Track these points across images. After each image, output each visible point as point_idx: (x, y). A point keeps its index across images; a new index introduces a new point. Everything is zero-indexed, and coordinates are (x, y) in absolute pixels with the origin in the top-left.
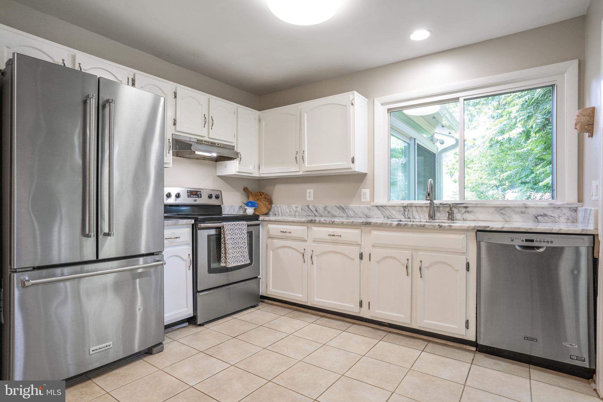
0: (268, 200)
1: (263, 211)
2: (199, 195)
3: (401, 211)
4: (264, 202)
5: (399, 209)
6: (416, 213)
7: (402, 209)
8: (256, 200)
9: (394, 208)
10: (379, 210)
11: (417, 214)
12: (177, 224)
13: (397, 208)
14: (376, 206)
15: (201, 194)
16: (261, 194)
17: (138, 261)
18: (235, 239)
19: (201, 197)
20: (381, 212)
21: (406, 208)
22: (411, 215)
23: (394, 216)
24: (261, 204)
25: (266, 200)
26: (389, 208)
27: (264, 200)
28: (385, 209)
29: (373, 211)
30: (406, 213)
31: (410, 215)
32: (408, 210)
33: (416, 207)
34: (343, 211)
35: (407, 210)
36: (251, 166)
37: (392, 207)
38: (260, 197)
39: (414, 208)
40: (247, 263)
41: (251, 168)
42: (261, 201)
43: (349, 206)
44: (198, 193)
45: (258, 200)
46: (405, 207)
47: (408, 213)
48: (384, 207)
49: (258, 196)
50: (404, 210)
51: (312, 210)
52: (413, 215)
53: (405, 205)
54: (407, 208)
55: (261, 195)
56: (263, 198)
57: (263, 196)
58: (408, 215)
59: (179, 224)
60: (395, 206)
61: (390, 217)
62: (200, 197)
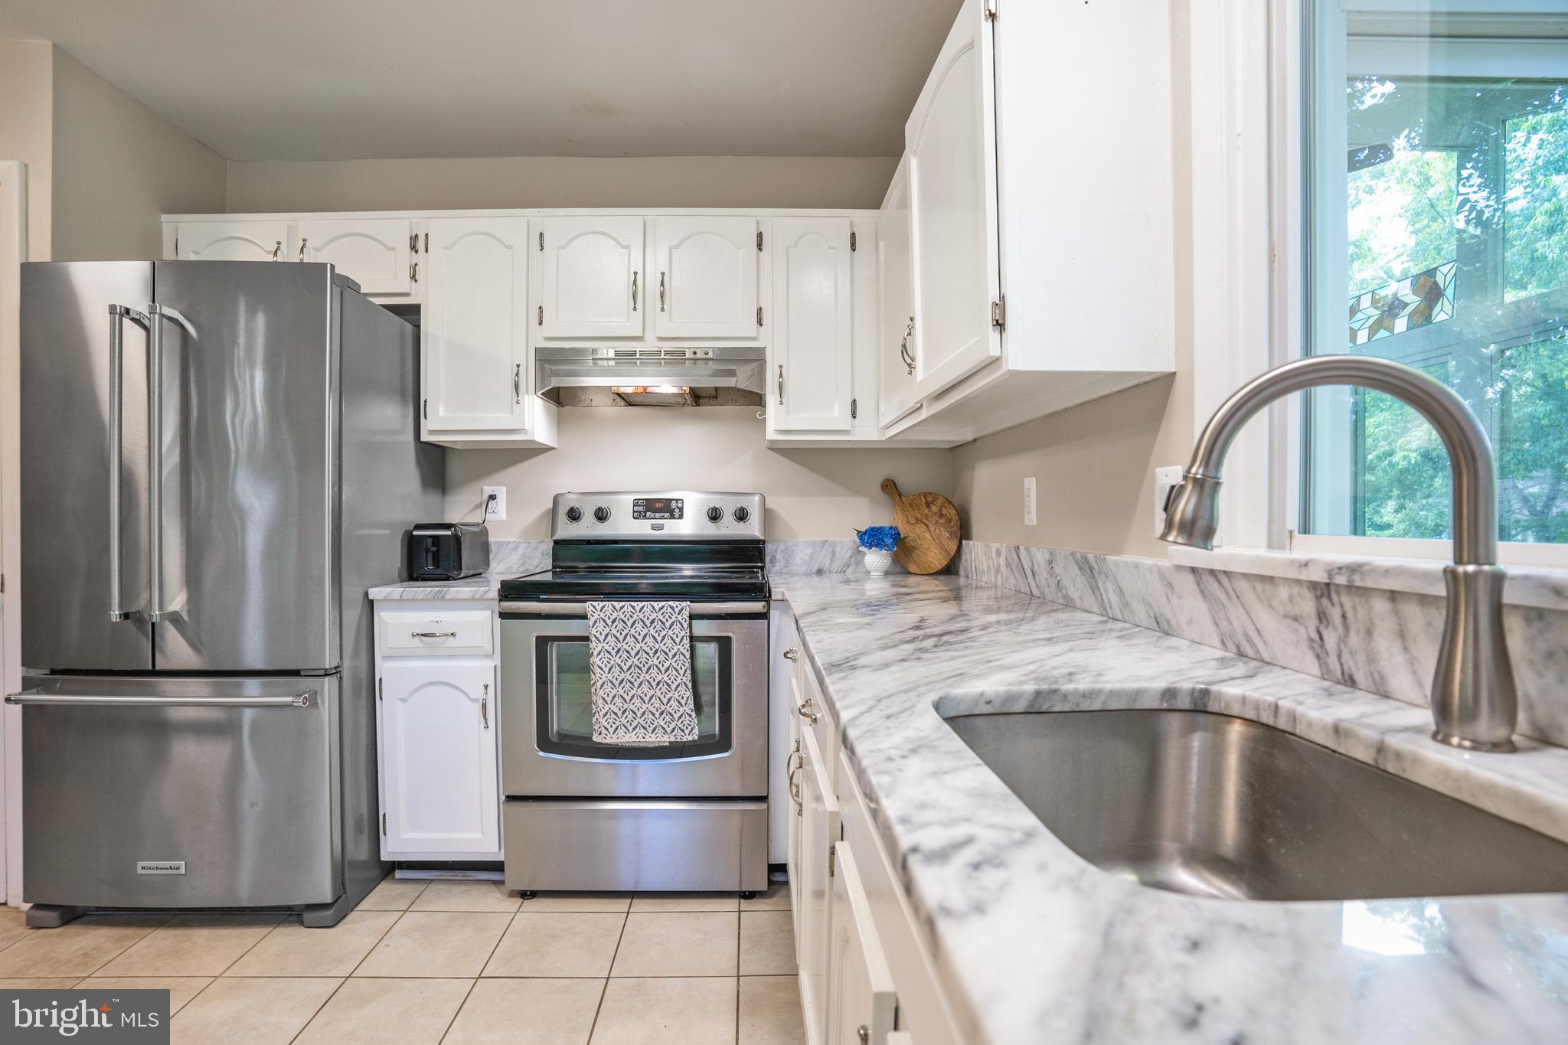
0: (950, 522)
1: (931, 562)
2: (677, 510)
3: (1302, 617)
4: (938, 530)
5: (1291, 599)
6: (1397, 647)
7: (1307, 606)
8: (913, 521)
9: (1268, 587)
10: (1202, 592)
11: (1399, 658)
12: (443, 597)
13: (1284, 592)
14: (1194, 570)
15: (681, 509)
16: (930, 499)
17: (239, 685)
18: (633, 655)
19: (681, 517)
20: (1210, 611)
21: (1330, 598)
22: (1361, 658)
23: (1265, 642)
24: (928, 535)
25: (942, 521)
26: (1243, 586)
27: (936, 523)
28: (1227, 593)
29: (1180, 597)
30: (1331, 639)
31: (1352, 653)
32: (1344, 616)
33: (1393, 596)
34: (1091, 580)
35: (1335, 614)
36: (836, 407)
37: (1259, 586)
38: (927, 511)
39: (1381, 606)
40: (685, 740)
41: (837, 414)
42: (926, 525)
43: (1107, 557)
44: (673, 505)
45: (918, 520)
46: (1323, 590)
47: (1343, 640)
48: (1224, 580)
49: (919, 507)
50: (1322, 616)
51: (1026, 567)
52: (1371, 659)
53: (1318, 575)
54: (1334, 596)
55: (928, 505)
56: (935, 513)
57: (934, 509)
58: (1339, 656)
59: (447, 597)
60: (1272, 578)
61: (1250, 652)
62: (677, 516)
